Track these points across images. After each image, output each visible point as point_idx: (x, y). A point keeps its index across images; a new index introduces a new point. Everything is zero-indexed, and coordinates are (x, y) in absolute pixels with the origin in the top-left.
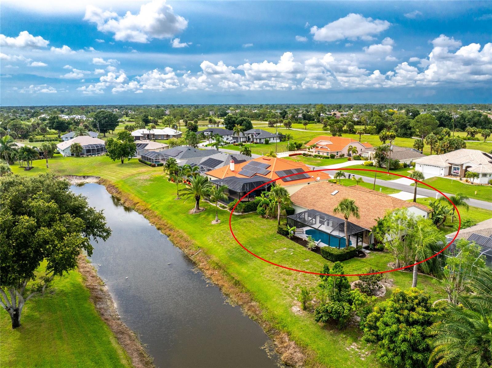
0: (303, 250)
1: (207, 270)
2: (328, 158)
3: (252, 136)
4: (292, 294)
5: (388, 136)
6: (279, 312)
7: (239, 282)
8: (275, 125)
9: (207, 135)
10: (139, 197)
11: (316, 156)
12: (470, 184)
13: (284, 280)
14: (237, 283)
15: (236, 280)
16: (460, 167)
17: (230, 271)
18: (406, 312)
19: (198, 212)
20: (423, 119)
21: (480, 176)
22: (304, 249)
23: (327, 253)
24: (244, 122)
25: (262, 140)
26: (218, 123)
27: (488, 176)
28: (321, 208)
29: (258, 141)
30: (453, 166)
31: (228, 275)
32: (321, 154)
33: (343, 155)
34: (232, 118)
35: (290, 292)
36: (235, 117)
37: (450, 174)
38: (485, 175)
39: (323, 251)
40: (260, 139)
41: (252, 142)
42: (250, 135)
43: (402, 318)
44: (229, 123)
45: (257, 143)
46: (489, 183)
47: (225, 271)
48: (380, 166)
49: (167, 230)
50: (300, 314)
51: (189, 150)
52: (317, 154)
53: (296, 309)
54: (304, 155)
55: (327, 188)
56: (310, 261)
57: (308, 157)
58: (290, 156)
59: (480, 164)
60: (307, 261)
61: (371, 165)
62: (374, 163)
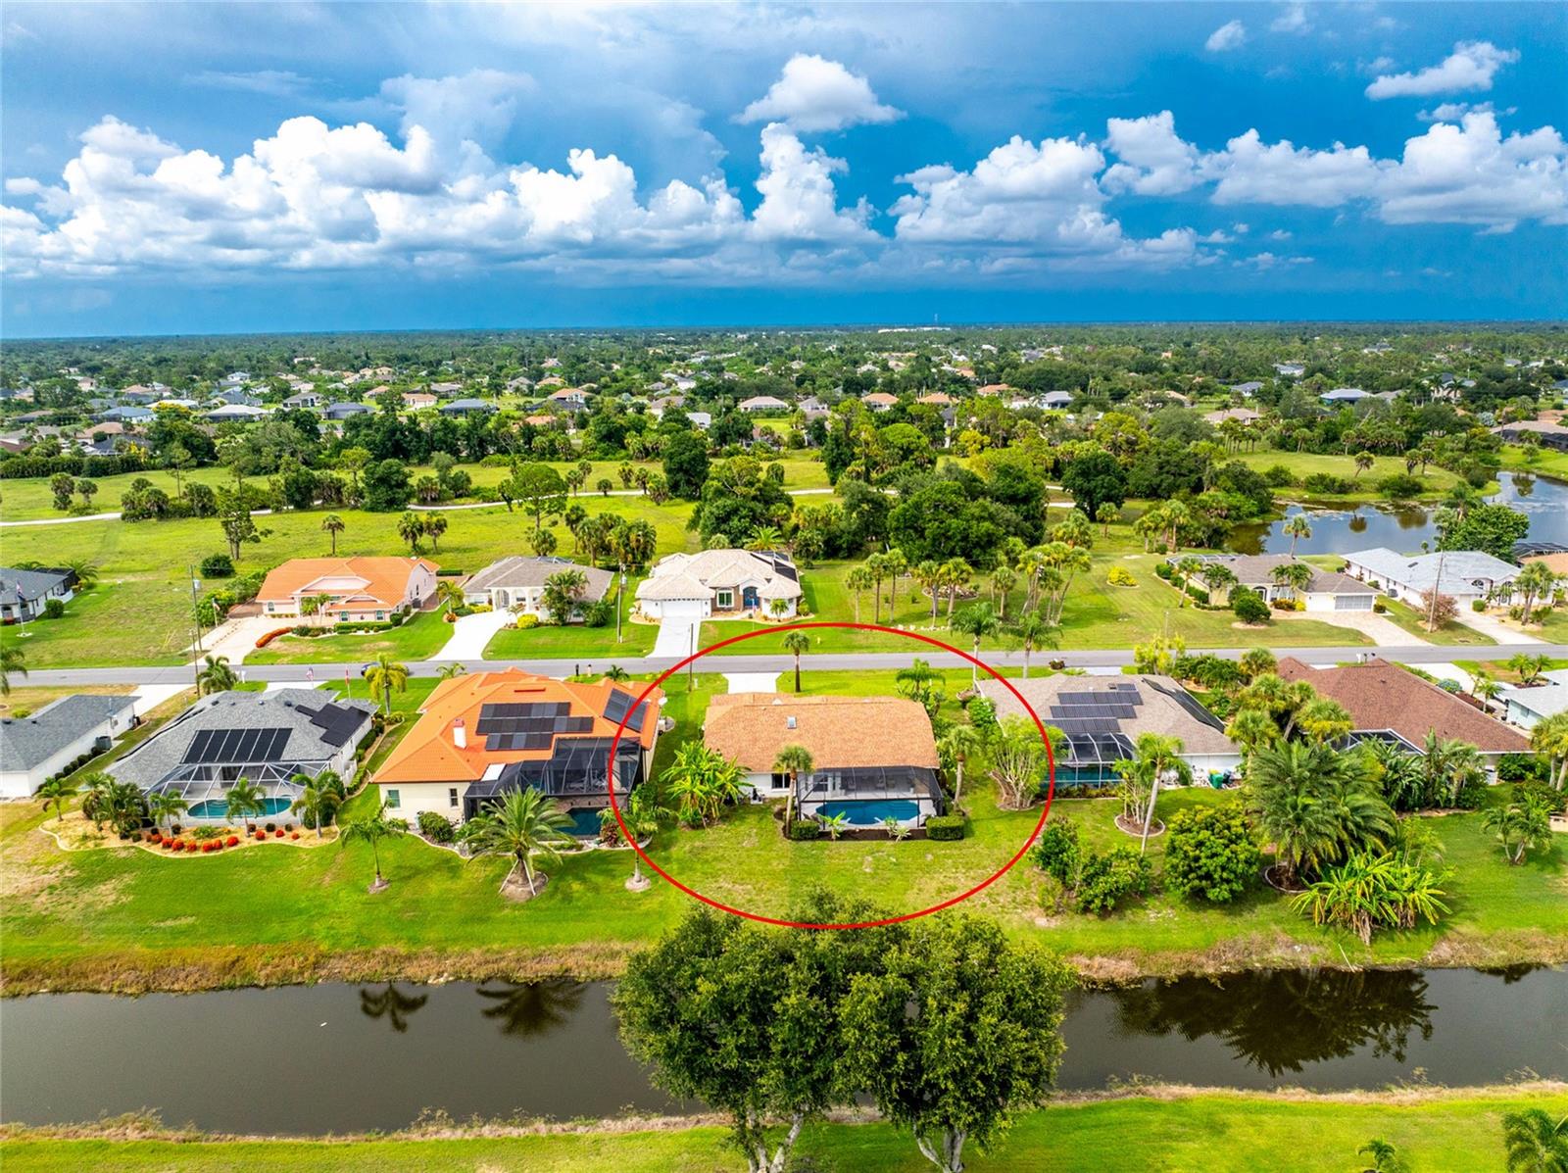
0: (893, 846)
2: (389, 627)
5: (428, 527)
12: (777, 623)
16: (732, 591)
20: (540, 480)
21: (787, 604)
27: (794, 601)
30: (719, 592)
32: (354, 619)
33: (408, 609)
38: (791, 600)
45: (15, 623)
46: (798, 614)
48: (565, 624)
50: (1056, 923)
51: (8, 723)
52: (336, 620)
53: (1042, 922)
54: (304, 631)
55: (763, 719)
56: (936, 856)
57: (322, 636)
58: (261, 645)
59: (769, 580)
60: (930, 857)
61: (538, 625)
62: (543, 615)
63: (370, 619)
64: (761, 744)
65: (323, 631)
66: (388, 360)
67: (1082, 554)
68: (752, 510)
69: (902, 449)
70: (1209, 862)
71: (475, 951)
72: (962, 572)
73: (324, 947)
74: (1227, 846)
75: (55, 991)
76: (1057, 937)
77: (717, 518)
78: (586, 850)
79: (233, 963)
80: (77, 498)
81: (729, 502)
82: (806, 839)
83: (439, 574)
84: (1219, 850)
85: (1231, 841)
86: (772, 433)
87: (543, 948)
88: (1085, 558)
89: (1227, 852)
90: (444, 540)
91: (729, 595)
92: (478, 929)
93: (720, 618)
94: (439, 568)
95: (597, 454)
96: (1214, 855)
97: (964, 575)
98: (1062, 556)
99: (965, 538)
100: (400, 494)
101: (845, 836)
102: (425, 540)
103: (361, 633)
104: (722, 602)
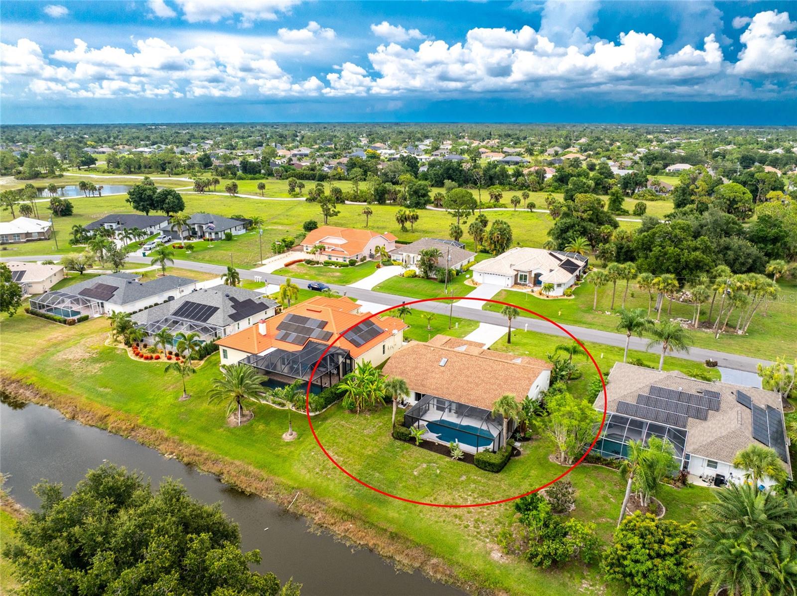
0: (447, 462)
1: (332, 524)
2: (347, 266)
3: (201, 227)
4: (479, 536)
5: (409, 218)
6: (478, 565)
7: (396, 534)
8: (206, 189)
9: (109, 228)
10: (101, 403)
11: (327, 264)
12: (545, 298)
13: (456, 516)
14: (394, 537)
15: (391, 533)
16: (528, 274)
17: (374, 519)
18: (656, 546)
19: (245, 422)
20: (459, 198)
21: (555, 287)
22: (448, 459)
23: (485, 462)
24: (169, 197)
25: (220, 233)
26: (99, 190)
27: (563, 286)
28: (436, 389)
29: (213, 236)
30: (520, 273)
31: (372, 525)
32: (334, 259)
33: (364, 258)
34: (145, 190)
35: (475, 533)
36: (150, 189)
37: (516, 283)
38: (559, 285)
39: (478, 460)
40: (217, 233)
41: (201, 237)
42: (196, 226)
43: (652, 553)
44: (141, 199)
45: (212, 240)
46: (564, 295)
47: (364, 521)
48: (428, 278)
49: (209, 463)
50: (505, 560)
51: (130, 283)
52: (325, 258)
53: (496, 555)
54: (309, 262)
55: (429, 355)
56: (468, 478)
57: (316, 266)
58: (287, 265)
59: (551, 271)
60: (464, 478)
61: (415, 276)
62: (418, 271)
63: (341, 260)
64: (417, 371)
65: (318, 263)
66: (500, 136)
67: (770, 285)
68: (583, 227)
69: (729, 200)
70: (632, 565)
71: (193, 447)
72: (668, 284)
73: (140, 421)
74: (651, 557)
75: (50, 407)
76: (498, 572)
77: (561, 230)
78: (286, 408)
79: (106, 416)
80: (297, 190)
81: (569, 221)
82: (400, 439)
83: (396, 242)
84: (642, 559)
85: (658, 555)
86: (659, 184)
87: (220, 456)
88: (772, 289)
89: (649, 564)
90: (416, 225)
91: (526, 276)
92: (202, 435)
93: (516, 289)
94: (397, 239)
95: (551, 188)
96: (636, 561)
97: (670, 287)
98: (754, 285)
99: (678, 261)
100: (422, 200)
101: (426, 445)
102: (408, 225)
103: (333, 267)
104: (521, 279)
